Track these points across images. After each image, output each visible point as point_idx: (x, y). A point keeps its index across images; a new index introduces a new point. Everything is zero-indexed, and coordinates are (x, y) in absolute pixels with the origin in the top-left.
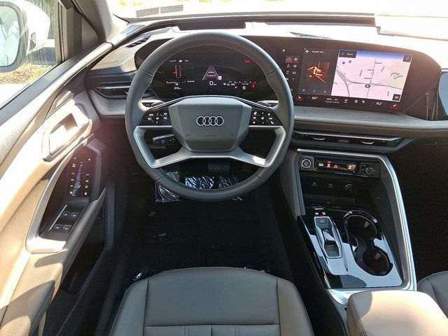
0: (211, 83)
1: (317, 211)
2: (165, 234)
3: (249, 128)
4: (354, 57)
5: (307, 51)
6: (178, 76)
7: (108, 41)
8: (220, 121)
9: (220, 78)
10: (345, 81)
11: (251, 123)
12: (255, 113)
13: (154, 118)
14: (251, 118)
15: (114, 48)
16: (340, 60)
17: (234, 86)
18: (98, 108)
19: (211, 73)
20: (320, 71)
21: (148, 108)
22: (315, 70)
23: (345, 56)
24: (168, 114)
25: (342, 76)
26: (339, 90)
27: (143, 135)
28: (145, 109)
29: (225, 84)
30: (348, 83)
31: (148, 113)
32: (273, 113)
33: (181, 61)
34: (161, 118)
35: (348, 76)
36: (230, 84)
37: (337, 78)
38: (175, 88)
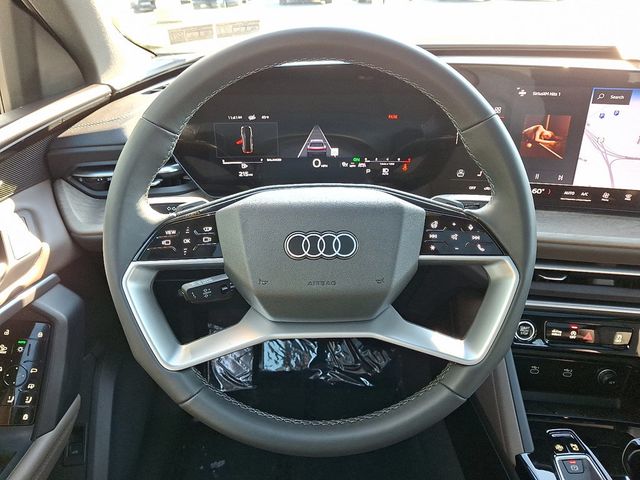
0: (317, 163)
1: (559, 441)
2: (223, 462)
3: (420, 261)
4: (626, 102)
5: (523, 93)
6: (248, 148)
7: (102, 82)
8: (347, 245)
9: (335, 152)
10: (605, 153)
11: (424, 250)
12: (435, 225)
13: (177, 241)
14: (426, 235)
15: (115, 96)
16: (594, 109)
17: (365, 169)
18: (69, 218)
19: (316, 141)
20: (548, 133)
21: (164, 217)
22: (538, 134)
23: (607, 101)
24: (215, 229)
25: (599, 144)
26: (590, 172)
27: (148, 285)
28: (156, 218)
29: (344, 164)
30: (610, 159)
31: (163, 227)
32: (480, 225)
33: (252, 118)
34: (196, 240)
35: (609, 145)
36: (357, 163)
37: (587, 148)
38: (241, 174)
